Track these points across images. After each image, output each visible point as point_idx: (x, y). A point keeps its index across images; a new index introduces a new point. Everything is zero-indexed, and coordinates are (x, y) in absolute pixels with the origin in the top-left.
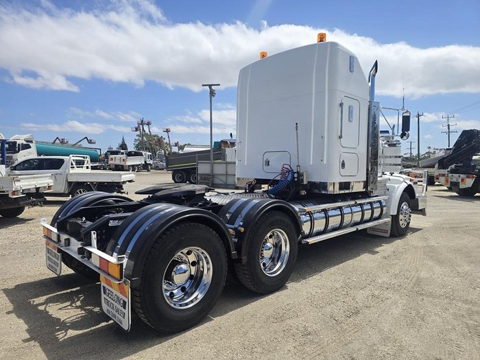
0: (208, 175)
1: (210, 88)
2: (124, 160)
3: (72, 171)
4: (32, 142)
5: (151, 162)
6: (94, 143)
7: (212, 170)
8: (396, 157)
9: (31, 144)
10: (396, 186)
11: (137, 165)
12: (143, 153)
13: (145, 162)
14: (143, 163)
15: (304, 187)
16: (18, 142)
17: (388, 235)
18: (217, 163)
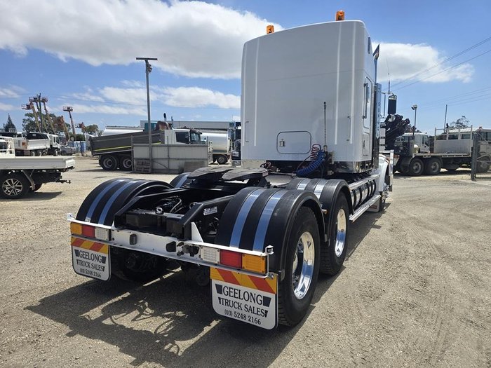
0: (146, 159)
1: (147, 62)
2: (23, 144)
5: (59, 146)
7: (151, 154)
11: (42, 150)
12: (48, 135)
13: (51, 146)
14: (49, 147)
15: (332, 167)
17: (377, 210)
18: (157, 146)
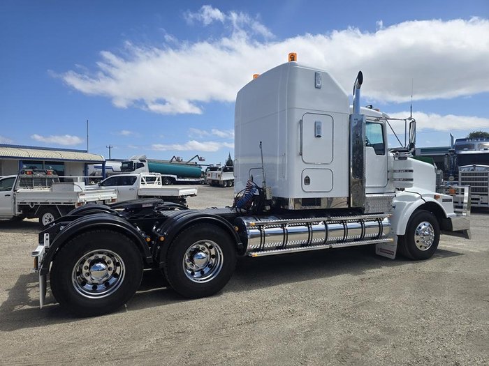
2: (219, 176)
3: (141, 186)
4: (145, 161)
6: (204, 160)
8: (406, 171)
9: (144, 163)
10: (407, 203)
15: (269, 202)
16: (135, 161)
17: (393, 257)
